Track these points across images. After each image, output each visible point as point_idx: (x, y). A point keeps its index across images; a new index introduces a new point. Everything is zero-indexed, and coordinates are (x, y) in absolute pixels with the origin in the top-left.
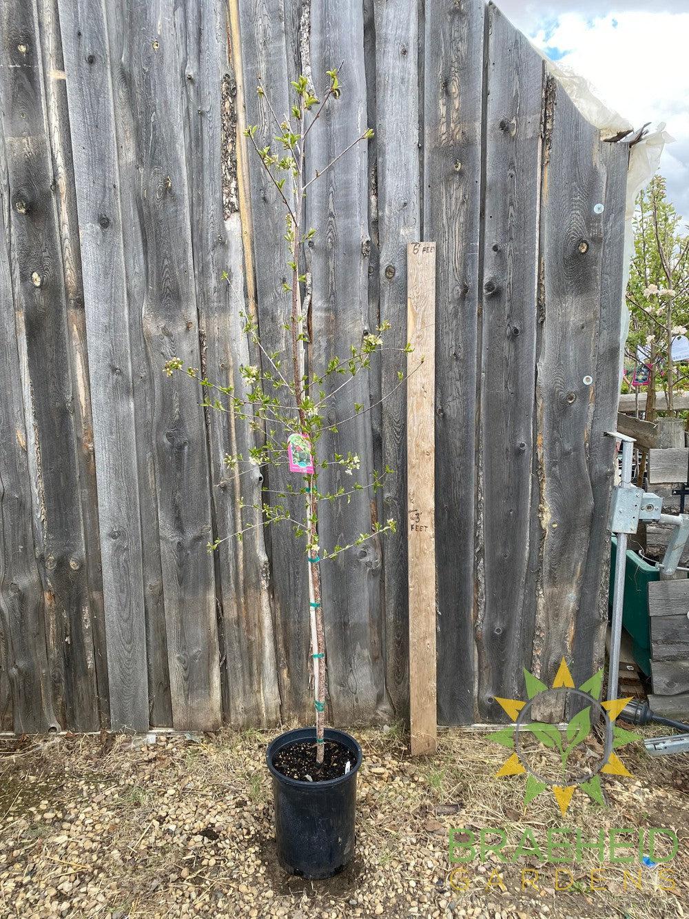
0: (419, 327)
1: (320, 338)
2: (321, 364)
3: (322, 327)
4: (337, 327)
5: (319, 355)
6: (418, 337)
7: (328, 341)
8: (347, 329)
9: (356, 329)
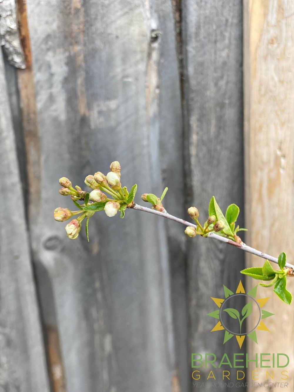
0: (272, 18)
1: (50, 57)
2: (55, 119)
3: (54, 26)
4: (88, 24)
5: (51, 99)
6: (271, 42)
7: (71, 62)
8: (112, 30)
9: (135, 30)
